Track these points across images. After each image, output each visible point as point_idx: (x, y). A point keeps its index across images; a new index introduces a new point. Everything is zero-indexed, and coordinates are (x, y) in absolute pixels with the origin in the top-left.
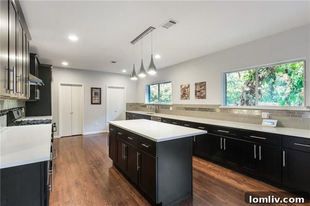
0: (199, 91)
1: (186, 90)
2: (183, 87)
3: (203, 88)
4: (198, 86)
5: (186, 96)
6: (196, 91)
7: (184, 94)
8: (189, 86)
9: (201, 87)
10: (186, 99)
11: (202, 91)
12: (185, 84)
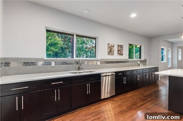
0: (120, 50)
1: (112, 48)
2: (110, 45)
3: (122, 49)
4: (119, 47)
5: (112, 52)
6: (118, 50)
7: (110, 51)
8: (114, 46)
9: (121, 48)
10: (112, 55)
11: (121, 51)
12: (112, 43)
